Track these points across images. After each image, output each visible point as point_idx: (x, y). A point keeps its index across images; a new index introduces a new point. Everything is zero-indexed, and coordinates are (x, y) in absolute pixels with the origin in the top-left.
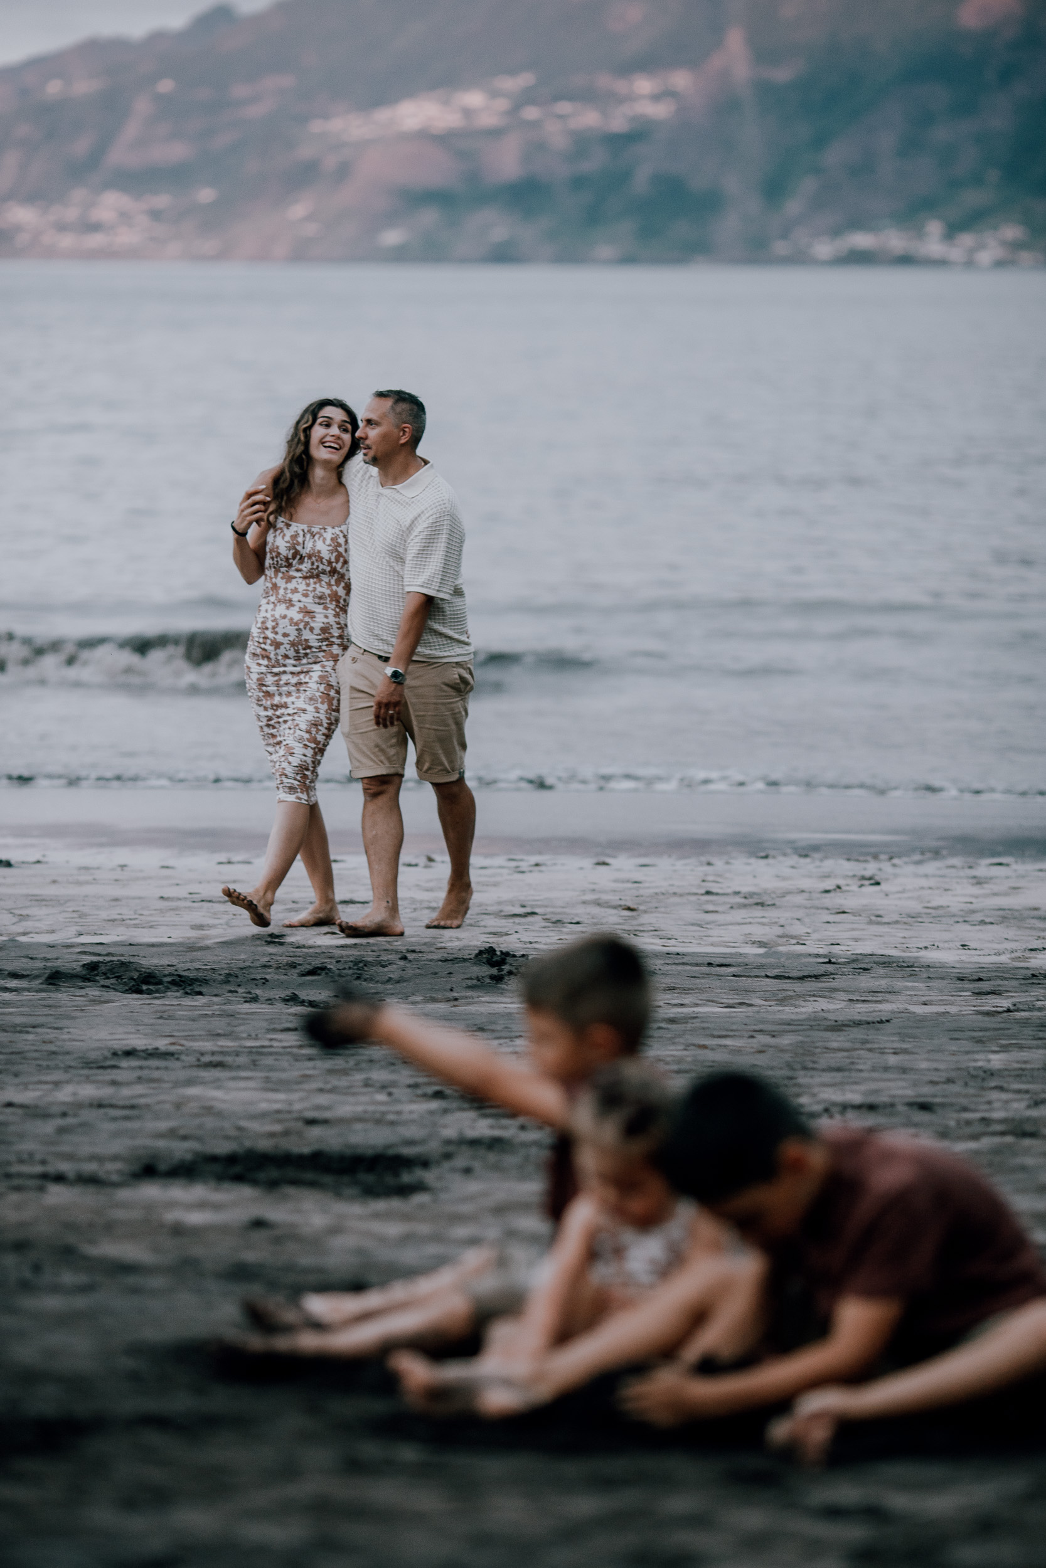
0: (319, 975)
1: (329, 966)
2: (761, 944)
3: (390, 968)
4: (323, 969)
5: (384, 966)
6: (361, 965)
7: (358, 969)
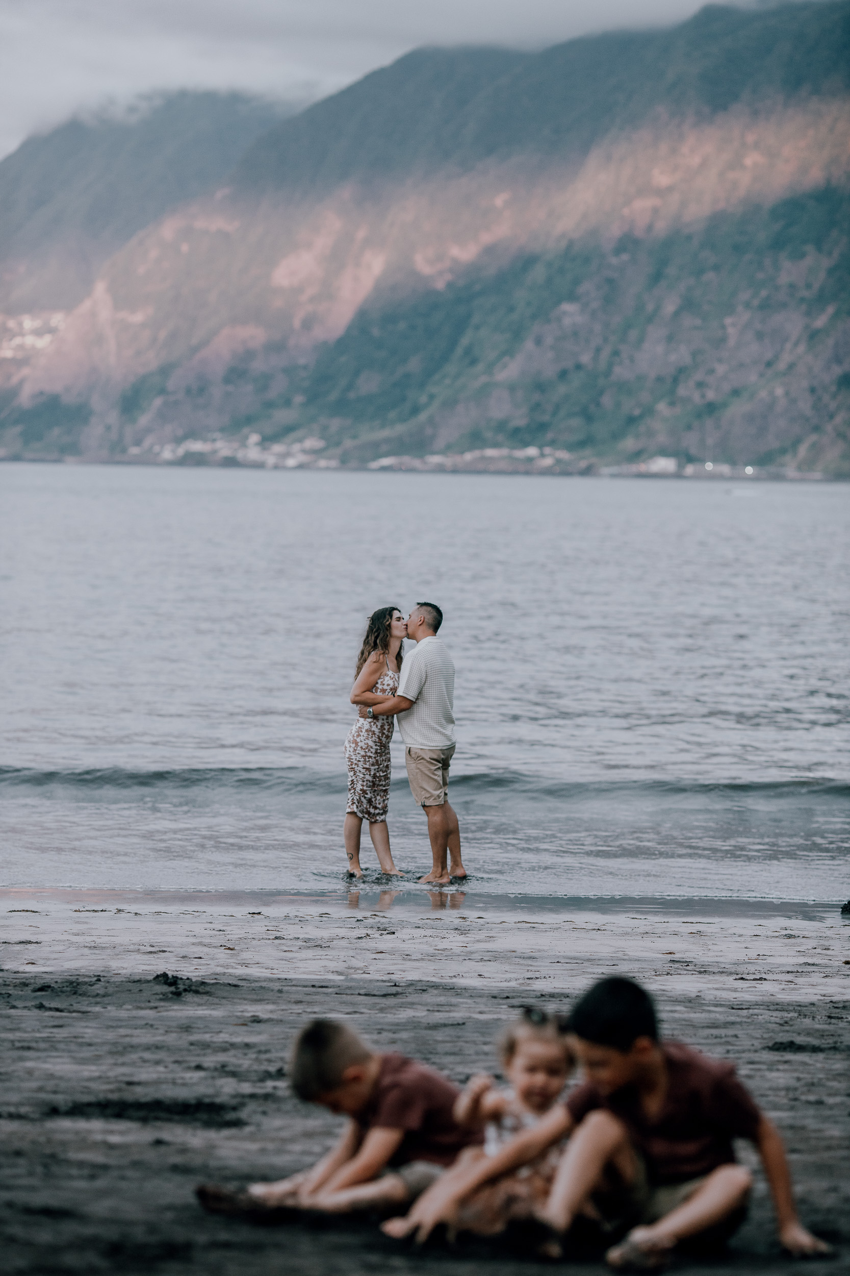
0: (46, 991)
1: (52, 985)
2: (339, 973)
4: (49, 987)
6: (75, 984)
7: (74, 987)
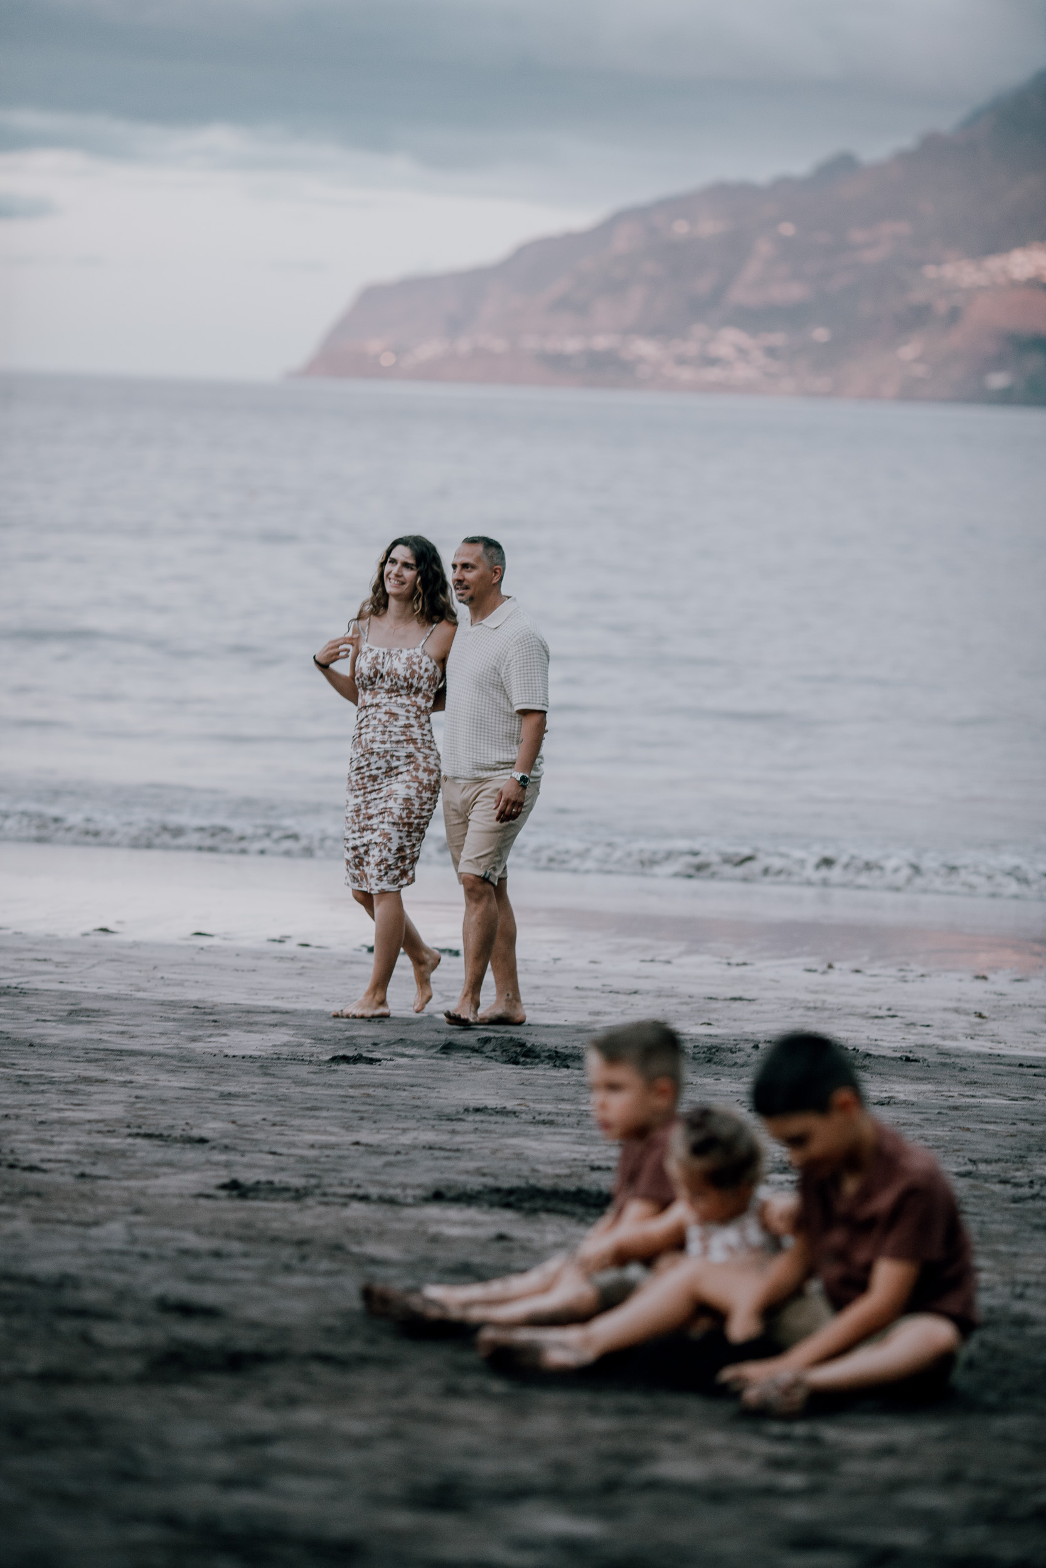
3: (738, 1054)
5: (733, 1053)
